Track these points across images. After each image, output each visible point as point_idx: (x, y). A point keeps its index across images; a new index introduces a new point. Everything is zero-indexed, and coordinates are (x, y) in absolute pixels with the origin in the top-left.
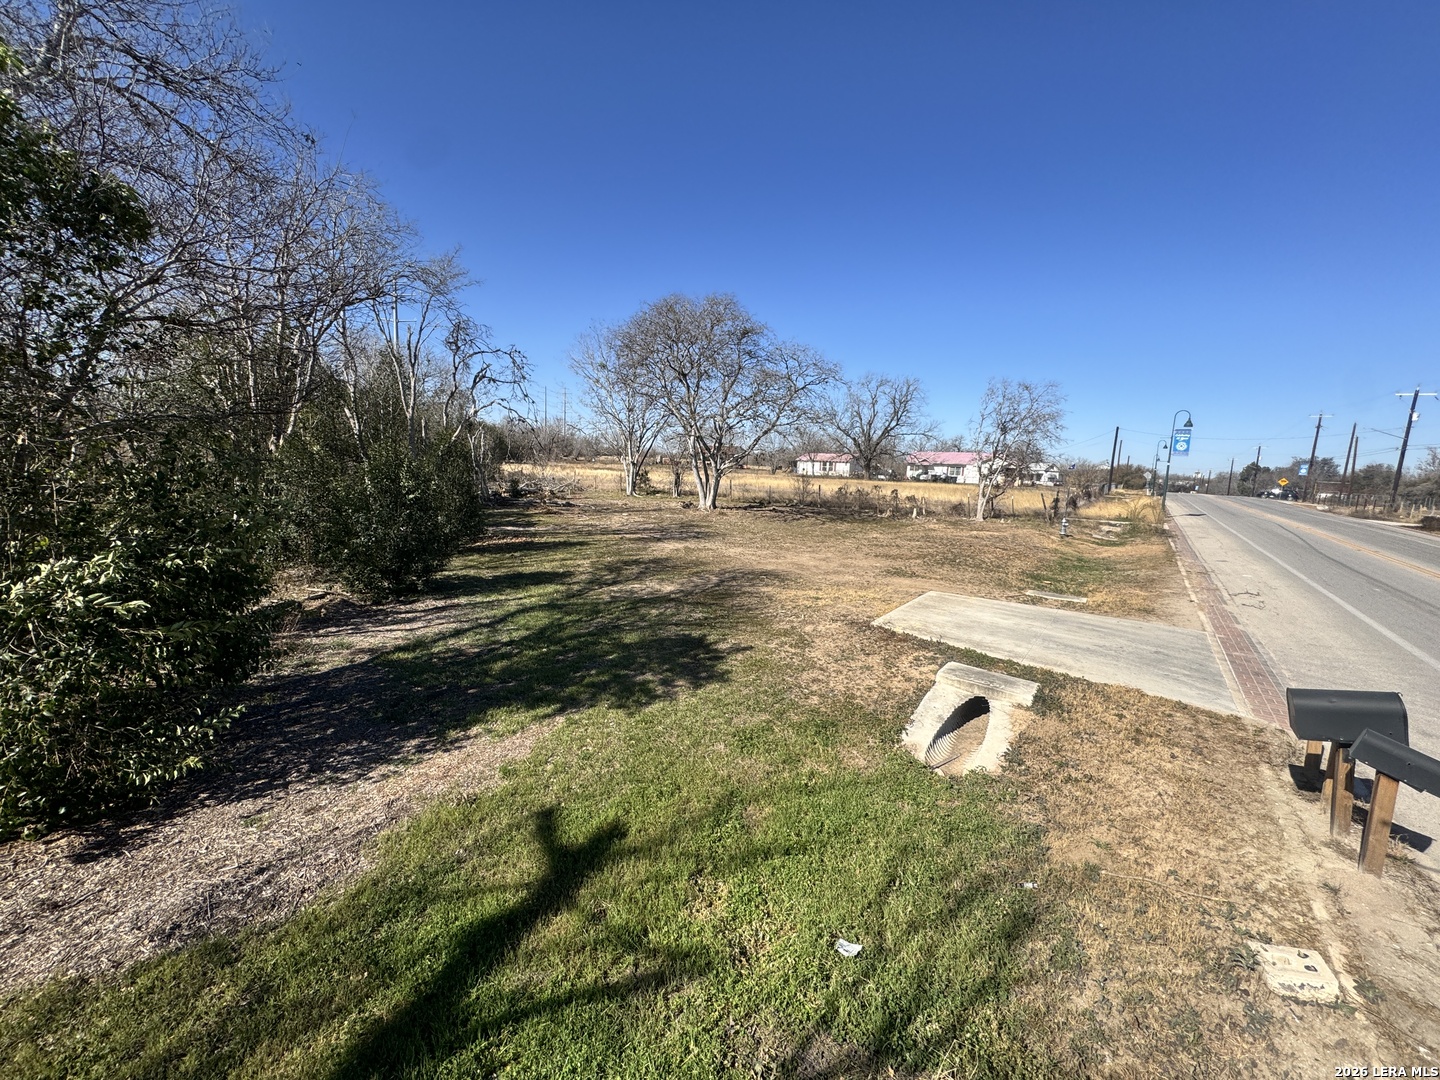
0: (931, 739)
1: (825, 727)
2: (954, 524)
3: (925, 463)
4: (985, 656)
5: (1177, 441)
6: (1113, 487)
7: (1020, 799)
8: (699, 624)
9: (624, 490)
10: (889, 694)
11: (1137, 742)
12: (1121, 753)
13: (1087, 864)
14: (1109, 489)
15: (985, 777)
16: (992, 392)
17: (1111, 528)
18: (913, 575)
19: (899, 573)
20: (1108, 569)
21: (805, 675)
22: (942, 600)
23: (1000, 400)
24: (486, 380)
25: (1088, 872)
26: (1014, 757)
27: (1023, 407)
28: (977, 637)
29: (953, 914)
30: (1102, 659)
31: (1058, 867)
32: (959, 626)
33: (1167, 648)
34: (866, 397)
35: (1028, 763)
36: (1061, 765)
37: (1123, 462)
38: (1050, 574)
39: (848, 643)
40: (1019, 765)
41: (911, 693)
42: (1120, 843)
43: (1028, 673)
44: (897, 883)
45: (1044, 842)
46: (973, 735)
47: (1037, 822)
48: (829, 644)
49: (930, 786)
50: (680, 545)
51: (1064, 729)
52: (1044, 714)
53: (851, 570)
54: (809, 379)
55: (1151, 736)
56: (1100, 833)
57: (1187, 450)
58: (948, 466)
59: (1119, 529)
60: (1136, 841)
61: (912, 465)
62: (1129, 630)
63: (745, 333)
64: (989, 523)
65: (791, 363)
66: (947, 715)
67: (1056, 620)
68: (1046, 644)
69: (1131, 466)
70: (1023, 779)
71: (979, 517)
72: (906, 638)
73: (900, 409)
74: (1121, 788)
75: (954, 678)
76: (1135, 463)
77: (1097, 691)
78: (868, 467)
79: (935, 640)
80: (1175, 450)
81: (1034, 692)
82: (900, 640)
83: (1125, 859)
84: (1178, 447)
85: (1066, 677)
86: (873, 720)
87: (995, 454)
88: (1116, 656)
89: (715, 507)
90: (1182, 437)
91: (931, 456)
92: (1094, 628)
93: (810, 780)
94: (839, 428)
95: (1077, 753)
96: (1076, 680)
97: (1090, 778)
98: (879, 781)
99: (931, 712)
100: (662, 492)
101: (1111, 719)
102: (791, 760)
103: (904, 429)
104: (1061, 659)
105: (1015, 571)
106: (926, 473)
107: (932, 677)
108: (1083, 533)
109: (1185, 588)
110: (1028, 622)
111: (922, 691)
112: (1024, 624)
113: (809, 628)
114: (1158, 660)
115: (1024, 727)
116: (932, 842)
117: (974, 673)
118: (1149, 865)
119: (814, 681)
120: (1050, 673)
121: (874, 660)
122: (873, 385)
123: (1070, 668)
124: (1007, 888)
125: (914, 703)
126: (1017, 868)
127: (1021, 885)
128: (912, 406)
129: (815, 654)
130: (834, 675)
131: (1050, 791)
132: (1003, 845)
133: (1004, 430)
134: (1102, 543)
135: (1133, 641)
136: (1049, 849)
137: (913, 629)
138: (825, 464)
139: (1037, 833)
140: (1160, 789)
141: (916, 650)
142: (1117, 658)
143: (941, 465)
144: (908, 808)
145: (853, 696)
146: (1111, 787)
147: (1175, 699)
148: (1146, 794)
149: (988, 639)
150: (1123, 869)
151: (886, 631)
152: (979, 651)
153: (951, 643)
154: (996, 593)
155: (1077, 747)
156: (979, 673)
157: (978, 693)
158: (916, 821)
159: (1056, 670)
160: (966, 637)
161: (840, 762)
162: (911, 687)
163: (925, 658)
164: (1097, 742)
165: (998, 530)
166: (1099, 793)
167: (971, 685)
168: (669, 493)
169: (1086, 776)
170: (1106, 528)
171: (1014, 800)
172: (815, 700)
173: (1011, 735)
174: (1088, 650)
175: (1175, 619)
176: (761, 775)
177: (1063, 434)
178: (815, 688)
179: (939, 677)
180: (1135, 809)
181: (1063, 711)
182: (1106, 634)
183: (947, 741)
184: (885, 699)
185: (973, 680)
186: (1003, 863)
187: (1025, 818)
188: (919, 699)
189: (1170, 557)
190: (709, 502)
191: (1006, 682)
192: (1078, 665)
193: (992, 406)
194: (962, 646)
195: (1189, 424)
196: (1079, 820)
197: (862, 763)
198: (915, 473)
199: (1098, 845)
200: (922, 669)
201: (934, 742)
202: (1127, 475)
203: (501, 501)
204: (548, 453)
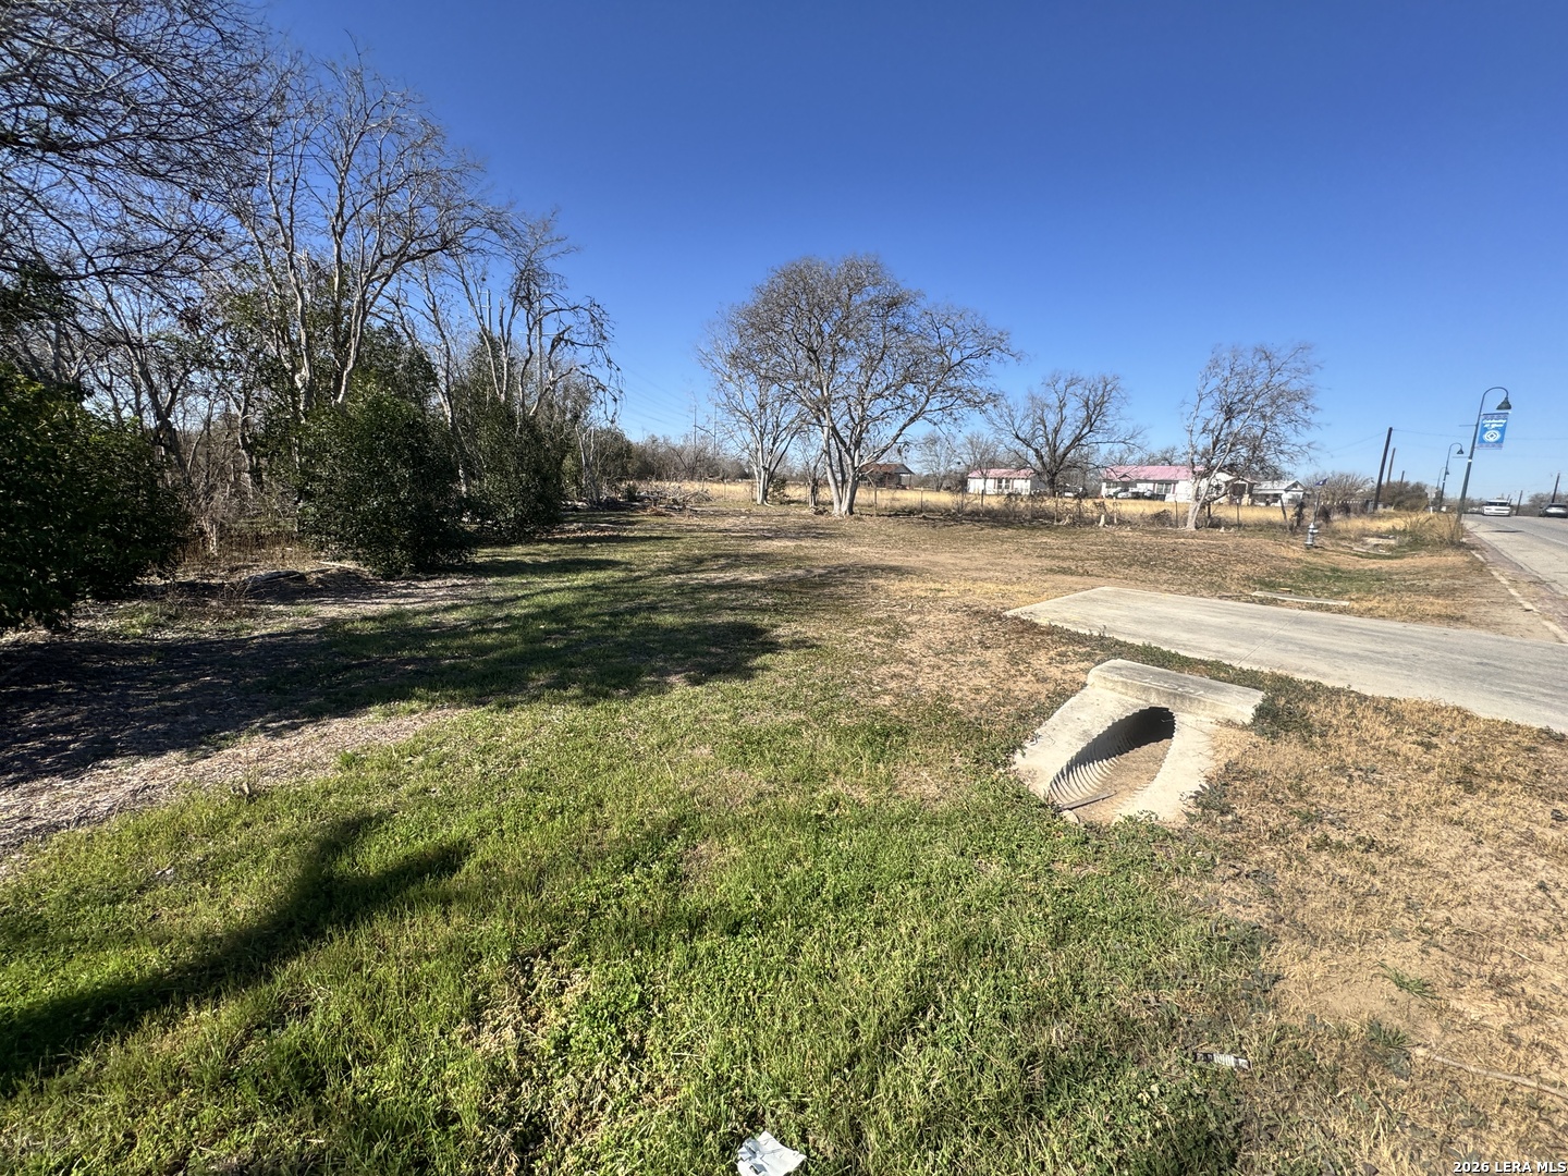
0: (1063, 764)
1: (885, 737)
2: (1156, 533)
3: (1124, 479)
4: (1176, 655)
5: (1486, 430)
6: (1380, 506)
7: (1218, 873)
8: (763, 610)
9: (754, 500)
10: (1008, 698)
11: (1470, 789)
12: (1437, 804)
13: (1375, 1025)
14: (1375, 507)
15: (1152, 829)
16: (1216, 364)
17: (1381, 541)
18: (1087, 573)
19: (1064, 571)
20: (1378, 580)
21: (883, 670)
22: (1118, 595)
23: (1227, 373)
24: (563, 343)
25: (1379, 1049)
26: (1213, 799)
27: (1258, 383)
28: (1165, 633)
29: (1032, 1105)
30: (1381, 667)
31: (1300, 1023)
32: (1139, 621)
33: (1499, 659)
34: (1053, 400)
35: (1239, 812)
36: (1307, 818)
37: (1395, 478)
38: (1289, 582)
39: (962, 635)
40: (1223, 813)
41: (1042, 698)
42: (1456, 986)
43: (1249, 679)
44: (930, 1015)
45: (1268, 961)
46: (1143, 766)
47: (1254, 920)
48: (935, 636)
49: (1045, 838)
50: (791, 544)
51: (1312, 759)
52: (1275, 735)
53: (999, 568)
54: (967, 352)
55: (1500, 779)
56: (1405, 957)
57: (1500, 442)
58: (1154, 482)
59: (1393, 542)
60: (1500, 985)
61: (1109, 482)
62: (1424, 635)
63: (893, 304)
64: (1203, 532)
65: (945, 331)
66: (1098, 728)
67: (1298, 621)
68: (1282, 646)
69: (1407, 484)
70: (1228, 837)
71: (1190, 526)
72: (1051, 631)
73: (1094, 413)
74: (1442, 867)
75: (1116, 678)
76: (1412, 480)
77: (1376, 708)
78: (1052, 483)
79: (1096, 634)
80: (1482, 441)
81: (1258, 701)
82: (1042, 633)
83: (1475, 1025)
84: (1486, 436)
85: (1316, 686)
86: (968, 730)
87: (1215, 445)
88: (1410, 665)
89: (852, 513)
90: (1495, 423)
91: (1133, 472)
92: (1362, 632)
93: (830, 809)
94: (1017, 437)
95: (1341, 799)
96: (1337, 692)
97: (1371, 845)
98: (949, 821)
99: (1071, 725)
100: (798, 502)
101: (1407, 747)
102: (811, 777)
103: (1099, 438)
104: (1307, 664)
105: (1235, 575)
106: (1126, 490)
107: (1082, 678)
108: (1338, 545)
109: (1512, 596)
110: (1253, 621)
111: (1061, 696)
112: (1245, 623)
113: (912, 619)
114: (1488, 672)
115: (1236, 753)
116: (1028, 936)
117: (1152, 674)
118: (1546, 1048)
119: (894, 676)
120: (1289, 681)
121: (995, 656)
122: (1061, 385)
123: (1325, 675)
124: (1169, 1059)
125: (1044, 713)
126: (1201, 1013)
127: (1208, 1058)
128: (1110, 409)
129: (912, 647)
130: (927, 670)
131: (1283, 862)
132: (1173, 958)
133: (1229, 413)
134: (1368, 556)
135: (1436, 648)
136: (1277, 978)
137: (1066, 621)
138: (1000, 481)
139: (1251, 942)
140: (1542, 876)
141: (1064, 644)
142: (1411, 668)
143: (1147, 481)
144: (995, 870)
145: (949, 699)
146: (1419, 864)
147: (1537, 725)
148: (1508, 885)
149: (1184, 637)
150: (1473, 1050)
151: (1023, 622)
152: (1165, 648)
153: (1122, 639)
154: (1204, 593)
155: (1339, 790)
156: (1161, 673)
157: (1156, 701)
158: (1005, 895)
159: (1298, 676)
160: (1148, 633)
161: (894, 787)
162: (1044, 690)
163: (1075, 654)
164: (1381, 784)
165: (1215, 538)
166: (1393, 874)
167: (1146, 689)
168: (806, 503)
169: (1360, 841)
170: (1374, 541)
171: (1206, 871)
172: (887, 700)
173: (1210, 767)
174: (1356, 655)
175: (1505, 629)
176: (750, 794)
177: (1315, 418)
178: (893, 685)
179: (1090, 679)
180: (1484, 912)
181: (1311, 733)
182: (1384, 638)
183: (1094, 773)
184: (998, 704)
185: (1148, 682)
186: (1170, 996)
187: (1226, 908)
188: (1057, 706)
189: (1480, 568)
190: (845, 507)
191: (1207, 688)
192: (1340, 672)
193: (1215, 382)
194: (1139, 642)
195: (1506, 405)
196: (1347, 922)
197: (933, 791)
198: (1112, 491)
199: (1401, 985)
200: (1068, 667)
201: (1070, 768)
202: (1400, 494)
203: (612, 505)
204: (692, 473)
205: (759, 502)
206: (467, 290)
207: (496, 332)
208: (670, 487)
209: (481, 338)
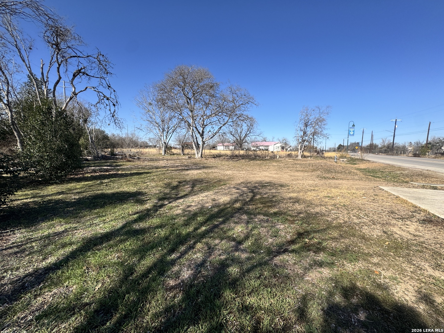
3: (257, 145)
5: (350, 131)
9: (161, 154)
57: (353, 134)
58: (264, 146)
61: (253, 146)
71: (300, 157)
73: (251, 127)
78: (241, 147)
84: (351, 133)
89: (202, 157)
90: (352, 130)
91: (259, 143)
94: (231, 134)
100: (177, 154)
103: (252, 134)
106: (258, 148)
128: (255, 126)
133: (306, 125)
138: (226, 147)
143: (262, 146)
168: (180, 154)
190: (200, 155)
195: (354, 126)
198: (254, 149)
203: (104, 158)
204: (129, 146)
205: (163, 154)
206: (20, 52)
207: (39, 77)
208: (125, 150)
209: (29, 77)
